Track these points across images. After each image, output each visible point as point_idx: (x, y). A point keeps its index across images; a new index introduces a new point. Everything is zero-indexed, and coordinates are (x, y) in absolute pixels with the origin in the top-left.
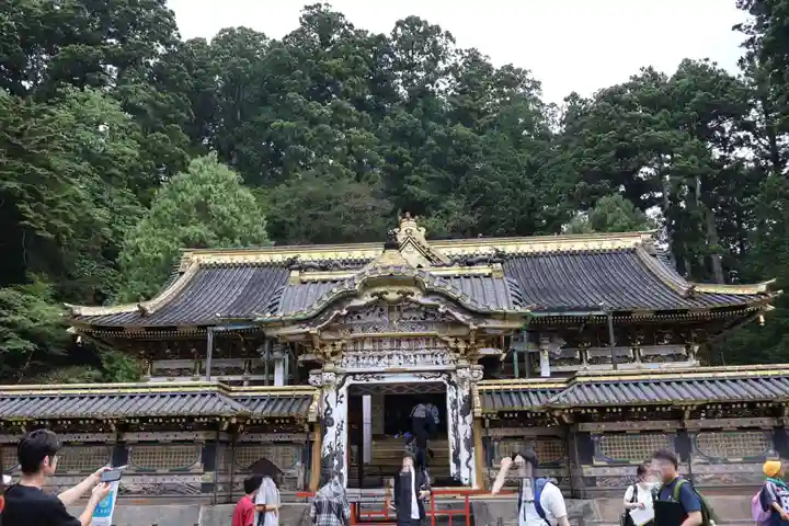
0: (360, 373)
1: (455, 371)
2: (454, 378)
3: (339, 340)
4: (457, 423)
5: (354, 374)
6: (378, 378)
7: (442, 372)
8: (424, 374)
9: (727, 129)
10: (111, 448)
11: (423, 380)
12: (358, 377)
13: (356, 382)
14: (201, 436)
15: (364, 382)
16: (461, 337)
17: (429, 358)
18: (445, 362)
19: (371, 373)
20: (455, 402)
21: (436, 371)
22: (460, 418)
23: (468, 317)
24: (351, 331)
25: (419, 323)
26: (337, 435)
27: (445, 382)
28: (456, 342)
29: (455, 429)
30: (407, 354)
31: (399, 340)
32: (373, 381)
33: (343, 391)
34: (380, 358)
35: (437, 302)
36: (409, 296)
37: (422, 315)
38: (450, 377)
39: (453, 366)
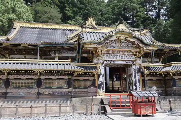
0: (108, 60)
1: (135, 61)
2: (134, 63)
3: (103, 50)
4: (136, 75)
5: (107, 60)
6: (113, 62)
7: (131, 61)
8: (126, 61)
9: (148, 6)
10: (35, 80)
11: (126, 63)
12: (108, 61)
13: (107, 63)
14: (67, 77)
15: (110, 63)
16: (137, 51)
17: (128, 57)
18: (132, 58)
19: (112, 60)
20: (135, 70)
21: (130, 61)
22: (137, 74)
23: (143, 45)
24: (107, 47)
25: (126, 47)
26: (102, 78)
27: (132, 64)
28: (136, 53)
29: (135, 77)
30: (122, 55)
31: (119, 51)
32: (112, 63)
33: (103, 65)
34: (114, 56)
35: (135, 41)
36: (127, 38)
37: (127, 44)
38: (134, 62)
39: (134, 59)
